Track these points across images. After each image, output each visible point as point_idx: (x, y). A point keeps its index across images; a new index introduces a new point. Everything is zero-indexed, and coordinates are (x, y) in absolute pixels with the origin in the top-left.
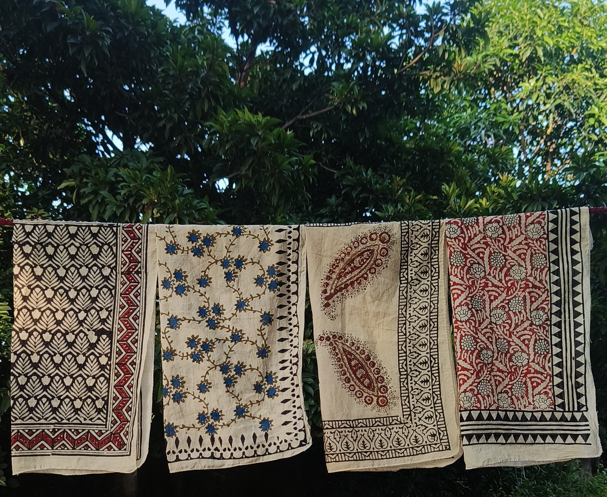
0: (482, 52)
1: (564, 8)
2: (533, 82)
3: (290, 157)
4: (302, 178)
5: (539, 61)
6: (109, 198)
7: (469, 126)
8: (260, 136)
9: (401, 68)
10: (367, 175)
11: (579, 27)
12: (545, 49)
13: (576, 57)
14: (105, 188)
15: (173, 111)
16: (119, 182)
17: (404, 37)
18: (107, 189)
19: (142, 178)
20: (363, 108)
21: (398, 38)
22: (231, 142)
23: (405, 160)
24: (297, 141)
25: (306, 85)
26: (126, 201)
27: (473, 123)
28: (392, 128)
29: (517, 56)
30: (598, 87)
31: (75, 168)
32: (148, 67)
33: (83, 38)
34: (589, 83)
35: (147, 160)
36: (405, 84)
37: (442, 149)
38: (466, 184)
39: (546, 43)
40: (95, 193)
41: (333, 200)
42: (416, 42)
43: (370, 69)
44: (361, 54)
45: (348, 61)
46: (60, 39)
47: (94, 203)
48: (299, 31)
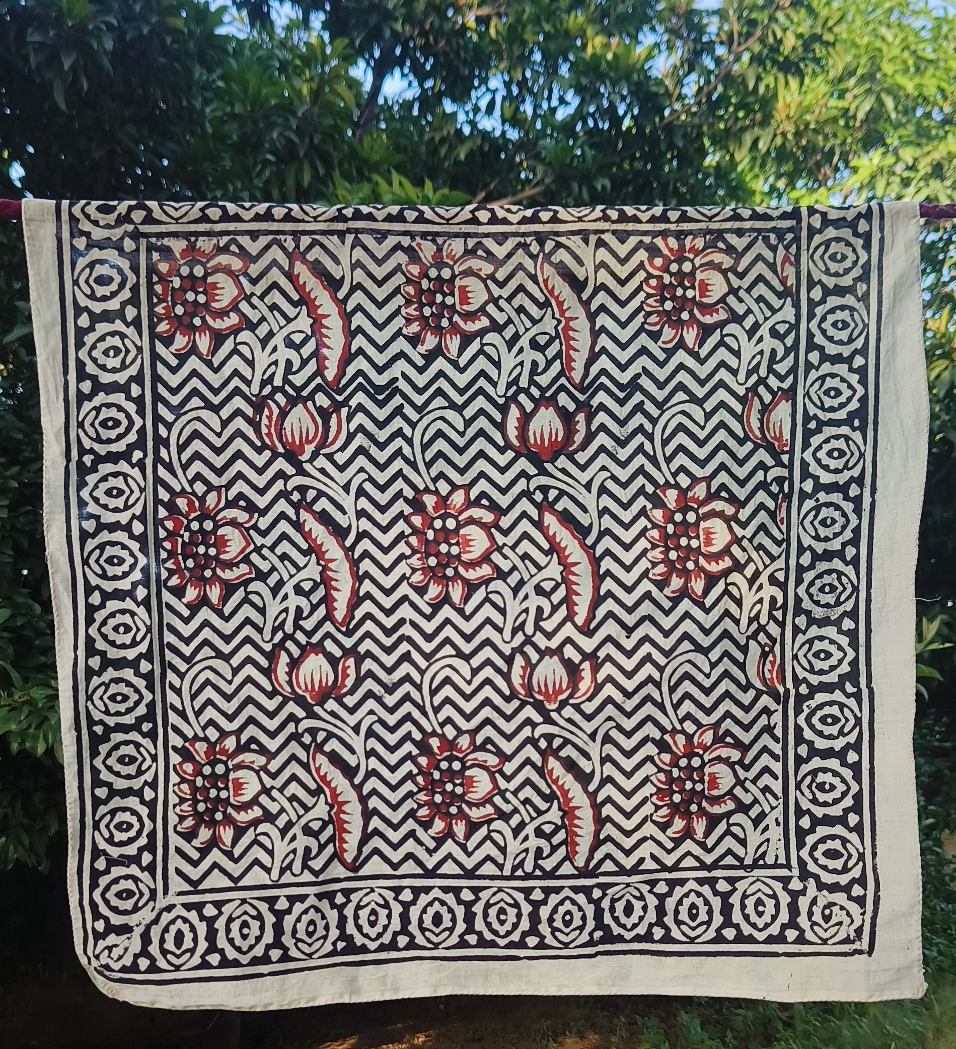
2: (876, 157)
5: (888, 120)
12: (897, 99)
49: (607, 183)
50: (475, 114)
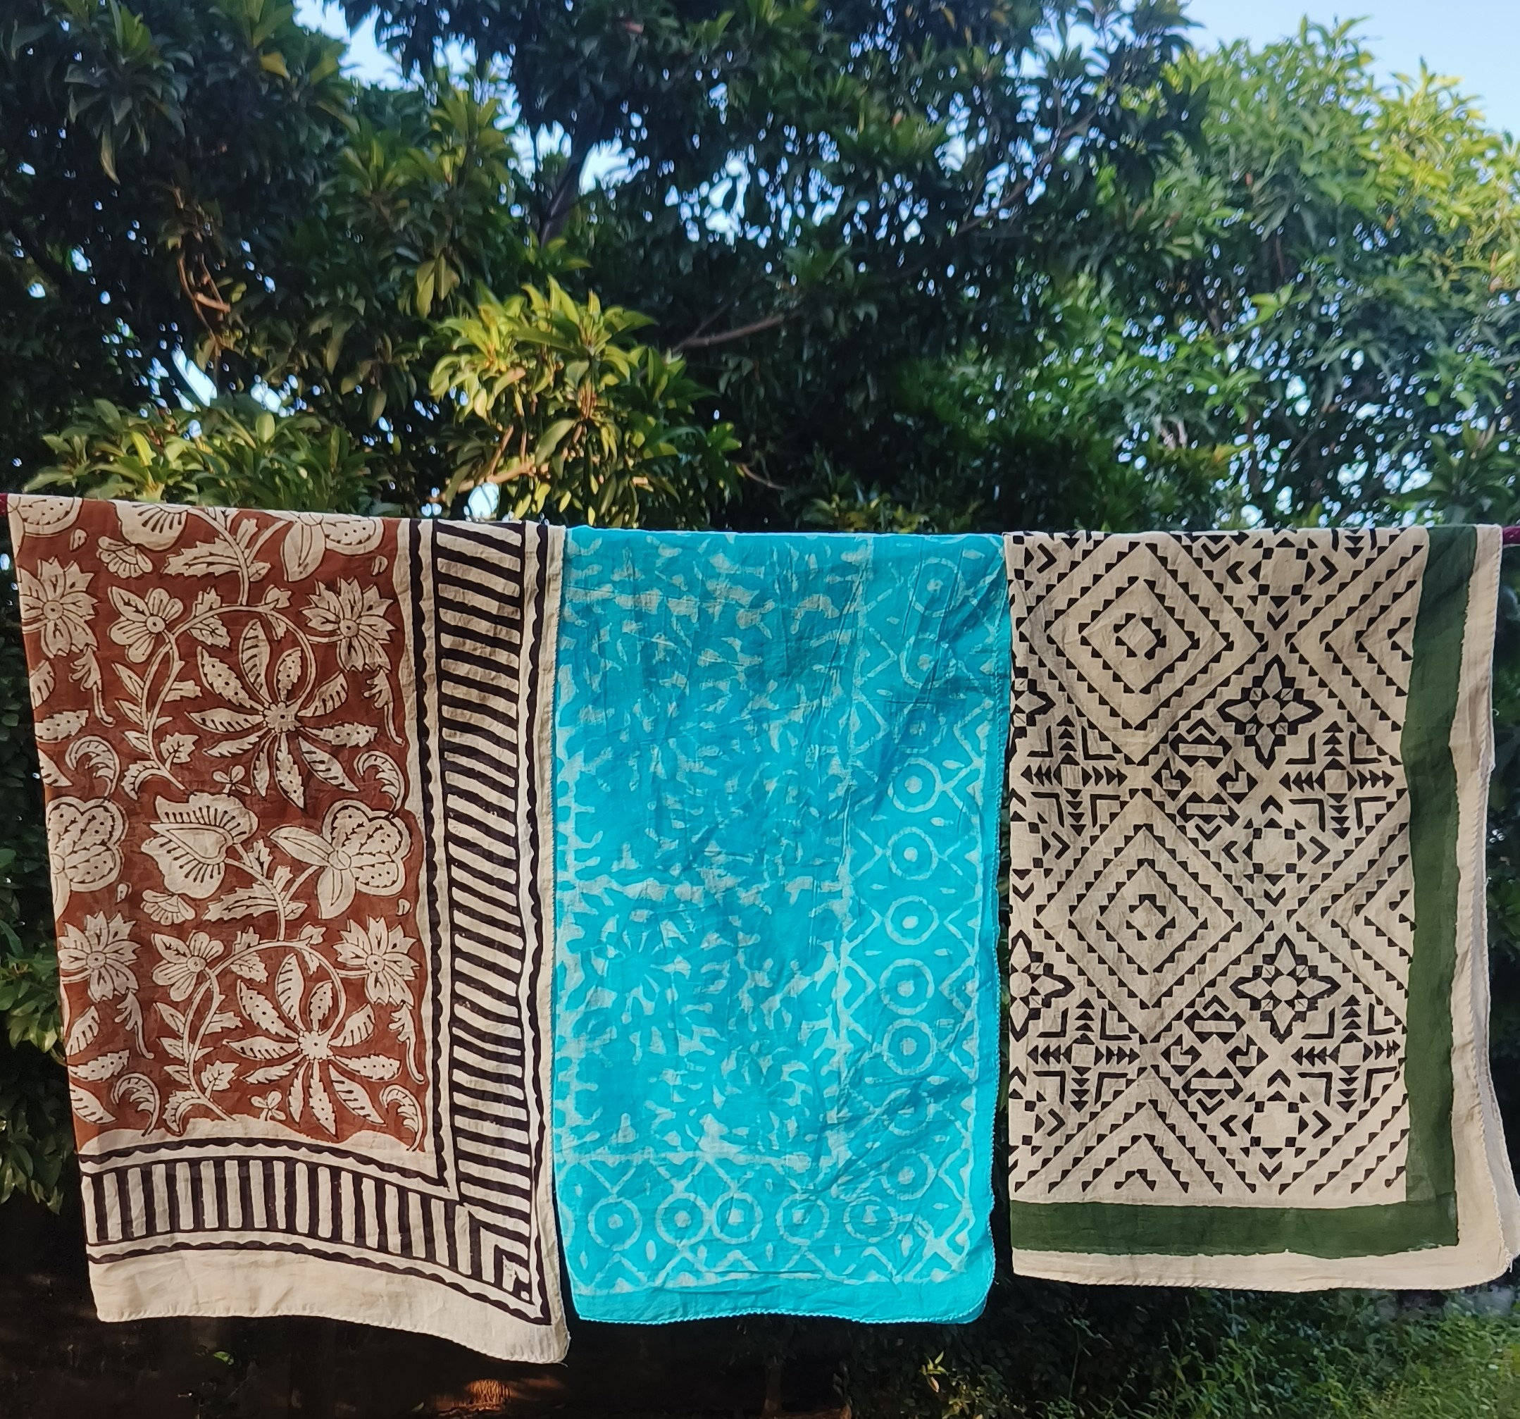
2: (1285, 293)
3: (672, 426)
4: (704, 487)
5: (1305, 241)
8: (591, 360)
9: (968, 221)
10: (868, 499)
15: (354, 291)
17: (981, 137)
20: (868, 316)
21: (962, 139)
23: (965, 468)
24: (691, 383)
27: (1130, 393)
31: (75, 436)
32: (290, 176)
33: (108, 75)
43: (885, 220)
44: (866, 178)
45: (825, 197)
46: (48, 74)
49: (874, 311)
50: (702, 209)
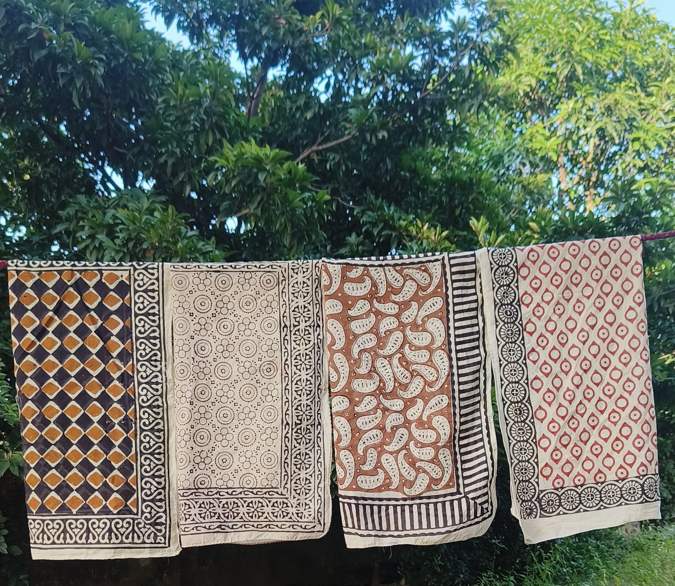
0: (516, 71)
1: (606, 20)
2: (571, 103)
3: (302, 193)
4: (316, 215)
5: (578, 80)
6: (107, 242)
7: (502, 154)
8: (268, 171)
9: (424, 91)
10: (389, 210)
11: (622, 40)
12: (584, 67)
13: (619, 74)
14: (103, 231)
15: (175, 145)
16: (117, 225)
17: (427, 57)
18: (105, 233)
19: (141, 219)
20: (383, 137)
21: (420, 58)
22: (238, 179)
23: (431, 192)
24: (310, 175)
25: (322, 112)
26: (125, 245)
27: (506, 150)
28: (418, 157)
29: (554, 74)
30: (643, 107)
31: (70, 211)
32: (147, 98)
33: (74, 68)
34: (633, 104)
35: (148, 200)
36: (429, 109)
37: (471, 180)
38: (498, 218)
39: (586, 59)
40: (92, 237)
41: (353, 239)
42: (440, 62)
43: (390, 93)
44: (380, 77)
45: (366, 85)
46: (50, 68)
47: (91, 248)
48: (312, 53)
49: (386, 134)
50: (316, 94)
